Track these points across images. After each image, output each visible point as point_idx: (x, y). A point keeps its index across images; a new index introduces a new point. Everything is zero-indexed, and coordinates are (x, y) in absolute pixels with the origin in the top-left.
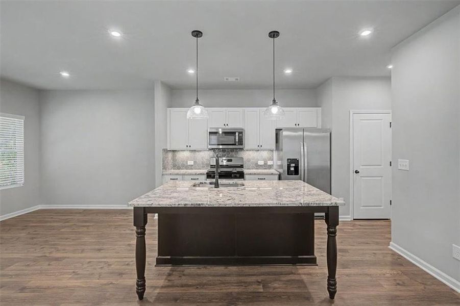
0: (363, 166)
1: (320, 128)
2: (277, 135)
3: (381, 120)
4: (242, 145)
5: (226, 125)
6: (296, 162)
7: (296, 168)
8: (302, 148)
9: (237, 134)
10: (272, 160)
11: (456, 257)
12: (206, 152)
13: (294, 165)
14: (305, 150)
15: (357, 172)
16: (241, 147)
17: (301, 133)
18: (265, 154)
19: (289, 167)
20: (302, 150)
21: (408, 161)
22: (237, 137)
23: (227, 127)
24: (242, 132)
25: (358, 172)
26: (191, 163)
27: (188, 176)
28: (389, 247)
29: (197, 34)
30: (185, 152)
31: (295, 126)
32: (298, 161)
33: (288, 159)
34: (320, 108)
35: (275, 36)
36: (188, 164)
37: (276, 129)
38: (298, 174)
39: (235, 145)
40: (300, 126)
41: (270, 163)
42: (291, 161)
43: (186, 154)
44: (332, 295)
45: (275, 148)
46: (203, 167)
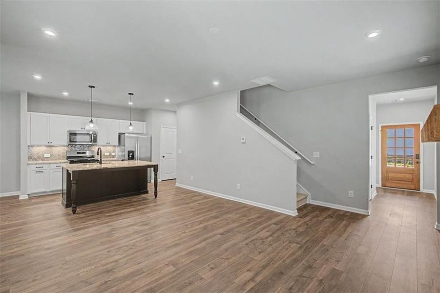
0: (166, 154)
1: (146, 133)
2: (119, 136)
4: (96, 142)
5: (83, 128)
6: (133, 152)
7: (133, 156)
9: (93, 135)
10: (115, 152)
12: (62, 147)
13: (131, 154)
14: (138, 145)
15: (163, 157)
16: (95, 143)
17: (136, 135)
18: (110, 148)
19: (129, 156)
20: (136, 145)
22: (93, 137)
23: (84, 130)
24: (96, 134)
27: (54, 165)
28: (175, 185)
34: (145, 123)
36: (45, 156)
37: (119, 133)
38: (134, 159)
39: (92, 142)
41: (113, 154)
42: (129, 152)
44: (156, 196)
45: (118, 145)
46: (59, 159)
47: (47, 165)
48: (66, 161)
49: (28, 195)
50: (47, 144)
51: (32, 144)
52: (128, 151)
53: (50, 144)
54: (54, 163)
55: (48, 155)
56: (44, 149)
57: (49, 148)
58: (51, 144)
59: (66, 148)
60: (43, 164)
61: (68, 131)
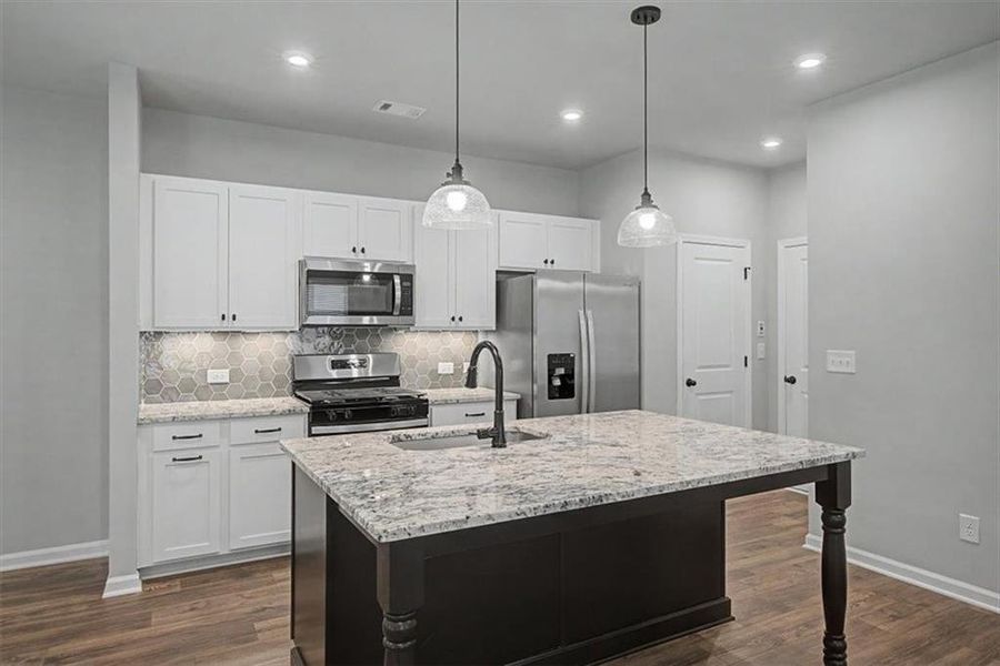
0: (700, 368)
1: (599, 272)
2: (498, 283)
3: (729, 261)
4: (411, 314)
5: (358, 250)
6: (568, 362)
7: (568, 378)
8: (583, 323)
9: (397, 280)
11: (968, 539)
12: (277, 339)
13: (561, 371)
14: (591, 330)
15: (690, 383)
16: (406, 320)
17: (579, 285)
20: (584, 330)
21: (853, 352)
22: (398, 287)
23: (361, 256)
24: (411, 276)
25: (694, 384)
26: (219, 375)
27: (246, 423)
28: (806, 546)
30: (197, 337)
31: (543, 266)
32: (573, 359)
33: (549, 356)
34: (598, 222)
35: (649, 19)
36: (210, 381)
37: (499, 272)
38: (573, 396)
39: (391, 314)
40: (555, 266)
42: (554, 361)
45: (494, 328)
46: (265, 392)
47: (216, 426)
48: (290, 402)
49: (139, 570)
50: (218, 325)
51: (160, 325)
52: (551, 357)
53: (228, 325)
54: (244, 417)
55: (222, 375)
56: (206, 344)
57: (225, 343)
58: (236, 325)
59: (291, 343)
60: (202, 419)
61: (302, 264)
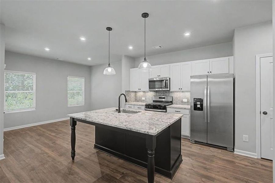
5: (159, 76)
8: (206, 90)
9: (164, 81)
13: (199, 103)
14: (208, 92)
15: (265, 113)
17: (205, 79)
19: (195, 104)
20: (205, 92)
22: (164, 83)
24: (168, 80)
27: (136, 106)
29: (109, 29)
30: (141, 92)
32: (202, 100)
33: (194, 99)
35: (146, 16)
36: (143, 99)
38: (203, 110)
40: (212, 73)
42: (196, 100)
43: (141, 93)
57: (144, 93)
59: (153, 93)
